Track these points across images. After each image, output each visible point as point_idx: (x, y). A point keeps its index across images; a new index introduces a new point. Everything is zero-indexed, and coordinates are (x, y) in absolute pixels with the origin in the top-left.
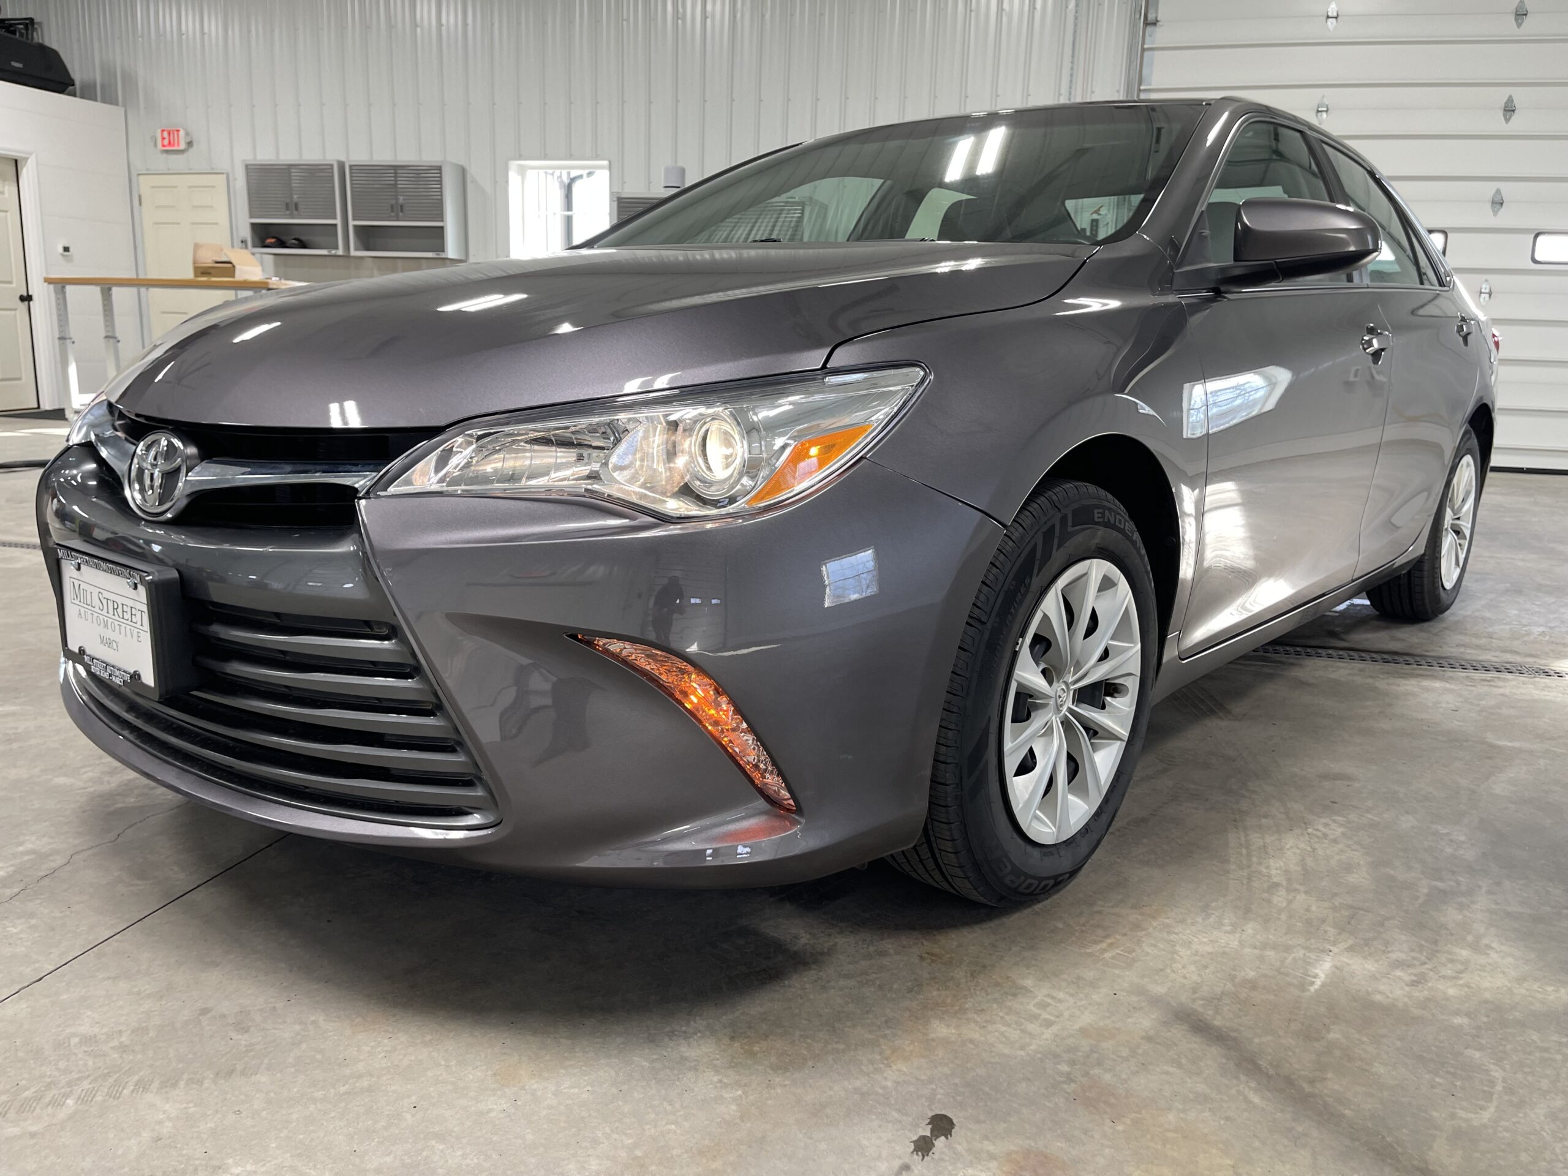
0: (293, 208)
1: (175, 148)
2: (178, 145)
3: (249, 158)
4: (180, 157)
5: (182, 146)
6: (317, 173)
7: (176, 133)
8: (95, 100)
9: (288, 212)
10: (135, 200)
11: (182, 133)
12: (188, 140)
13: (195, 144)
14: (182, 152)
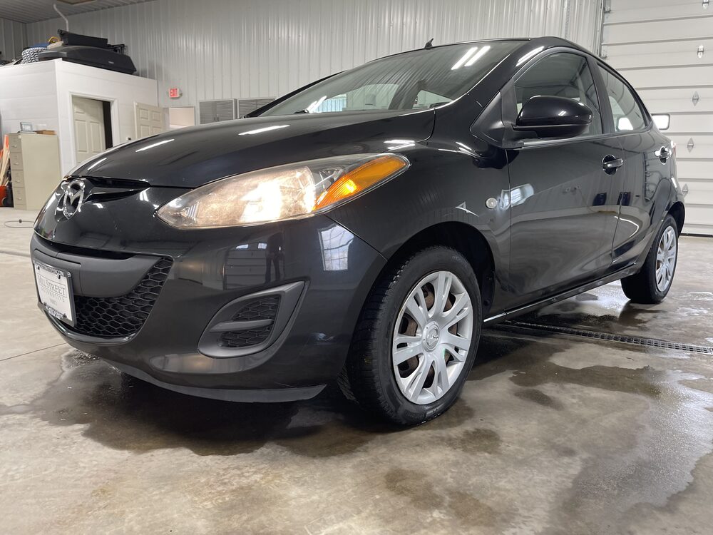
1: (176, 97)
3: (202, 99)
4: (177, 100)
5: (178, 96)
6: (227, 105)
7: (176, 90)
8: (146, 77)
12: (180, 93)
13: (183, 95)
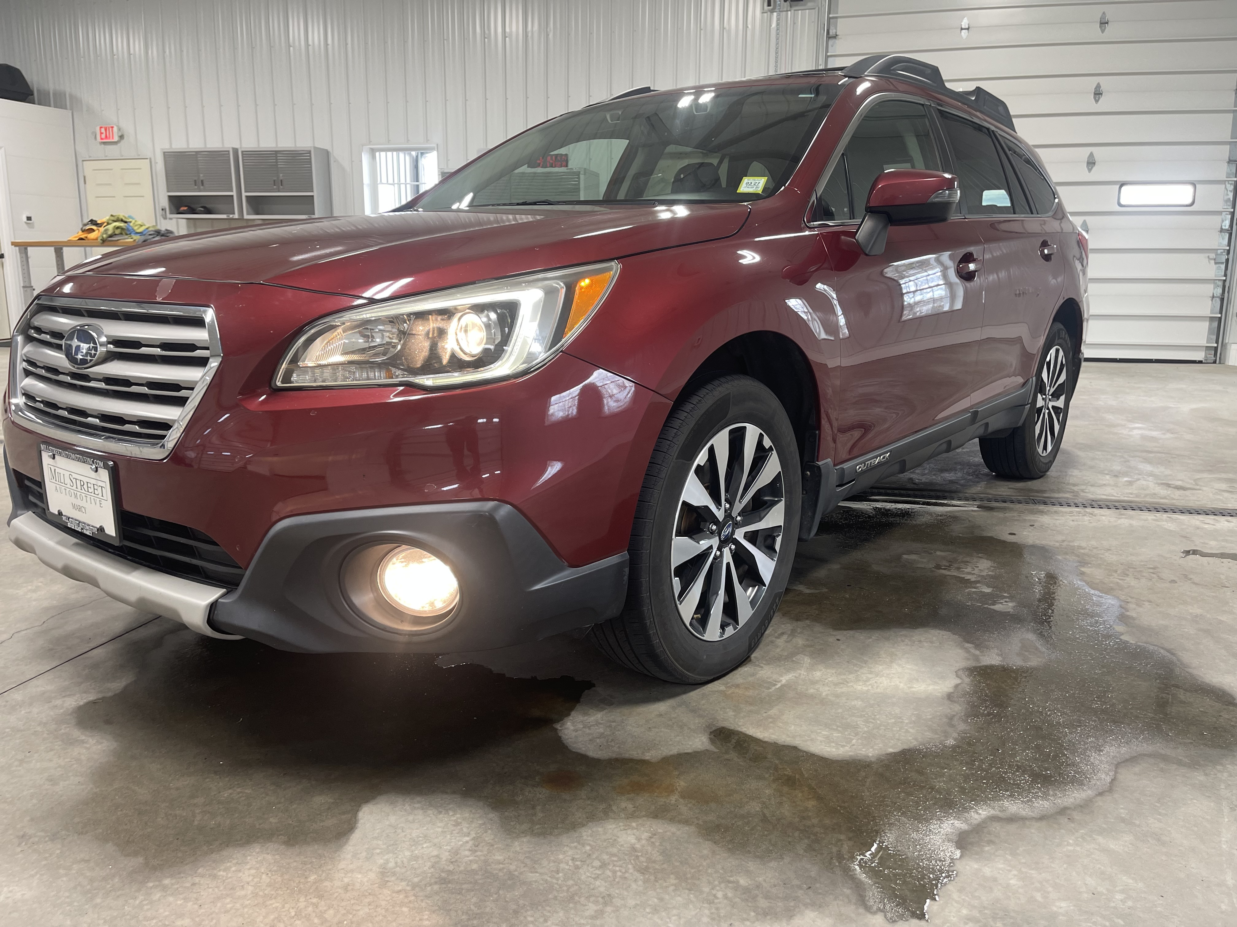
0: (200, 184)
2: (113, 138)
3: (166, 147)
4: (115, 147)
5: (116, 139)
6: (218, 157)
9: (196, 187)
10: (81, 180)
11: (115, 129)
14: (115, 143)
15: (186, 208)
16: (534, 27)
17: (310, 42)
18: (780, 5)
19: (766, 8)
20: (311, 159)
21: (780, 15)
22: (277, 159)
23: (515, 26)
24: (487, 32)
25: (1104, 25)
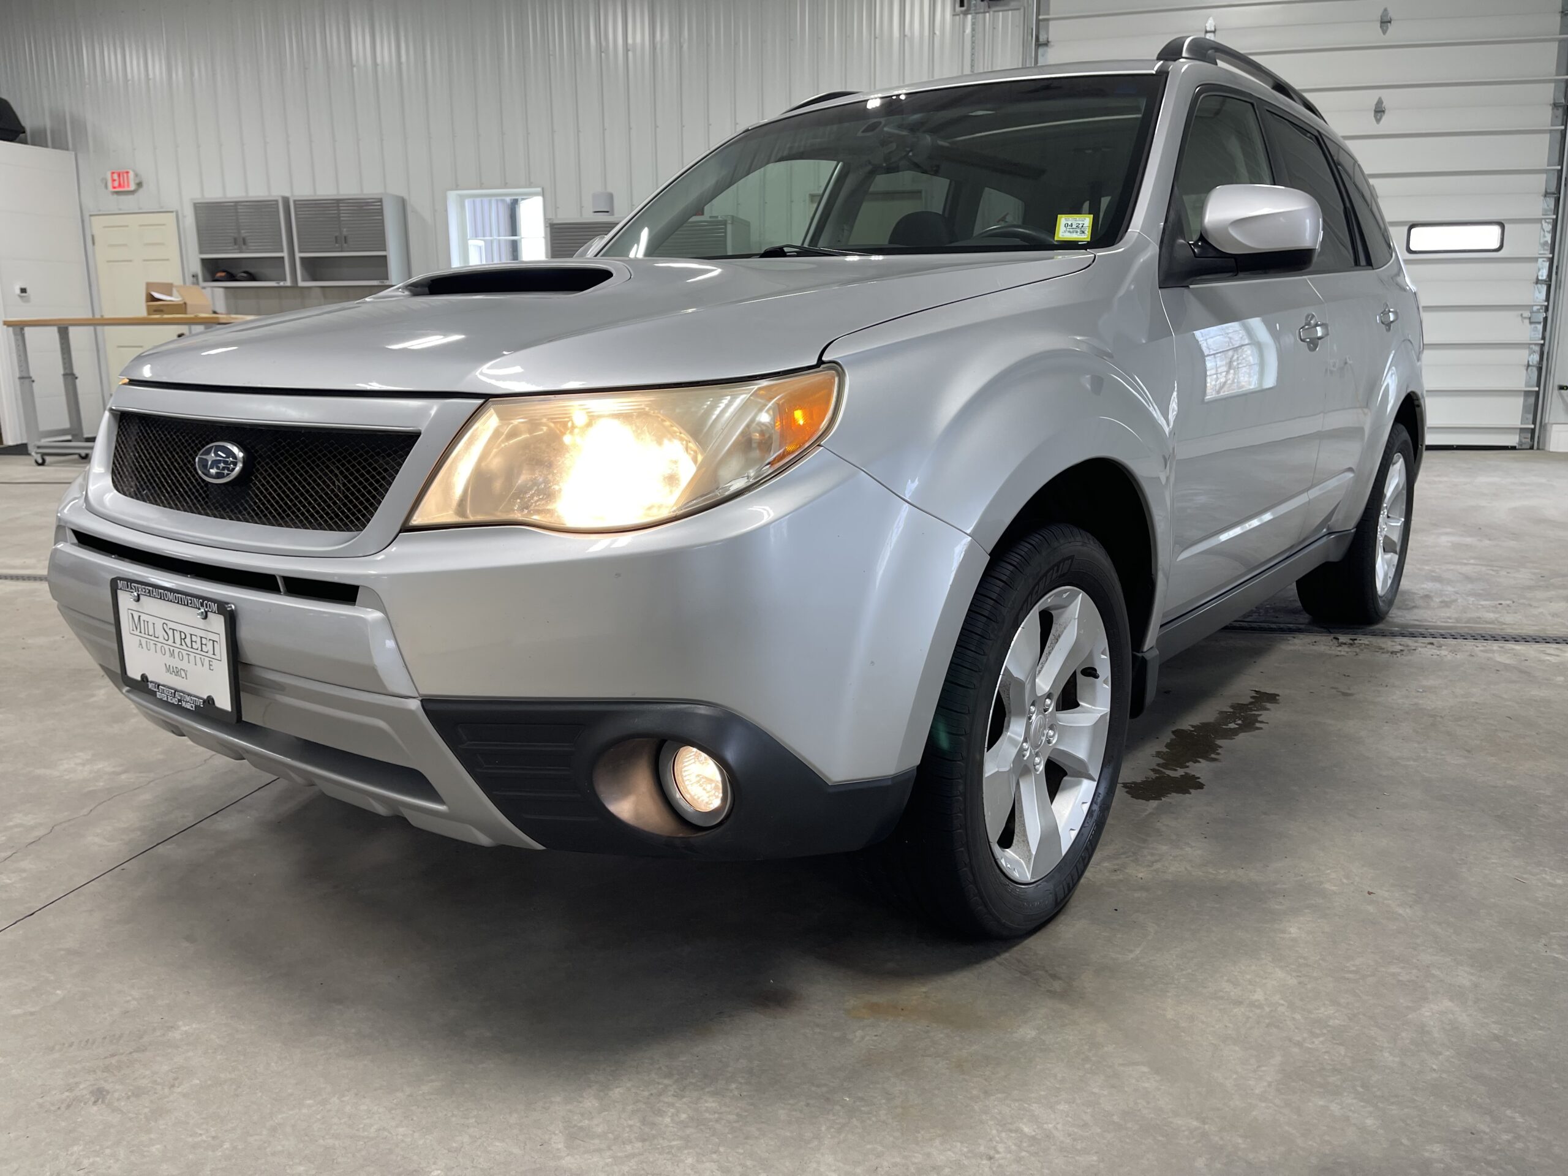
0: (240, 242)
1: (126, 189)
2: (128, 186)
3: (198, 197)
4: (130, 197)
5: (132, 187)
6: (263, 209)
7: (125, 175)
8: (46, 146)
9: (236, 247)
10: (88, 240)
11: (131, 175)
12: (137, 181)
13: (145, 185)
14: (132, 192)
15: (223, 274)
16: (663, 36)
17: (379, 60)
18: (975, 5)
19: (958, 9)
20: (382, 209)
21: (975, 18)
22: (339, 210)
23: (639, 36)
24: (604, 43)
25: (1385, 25)
